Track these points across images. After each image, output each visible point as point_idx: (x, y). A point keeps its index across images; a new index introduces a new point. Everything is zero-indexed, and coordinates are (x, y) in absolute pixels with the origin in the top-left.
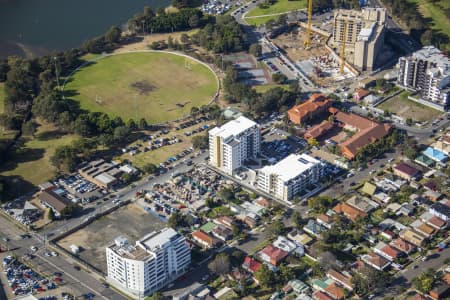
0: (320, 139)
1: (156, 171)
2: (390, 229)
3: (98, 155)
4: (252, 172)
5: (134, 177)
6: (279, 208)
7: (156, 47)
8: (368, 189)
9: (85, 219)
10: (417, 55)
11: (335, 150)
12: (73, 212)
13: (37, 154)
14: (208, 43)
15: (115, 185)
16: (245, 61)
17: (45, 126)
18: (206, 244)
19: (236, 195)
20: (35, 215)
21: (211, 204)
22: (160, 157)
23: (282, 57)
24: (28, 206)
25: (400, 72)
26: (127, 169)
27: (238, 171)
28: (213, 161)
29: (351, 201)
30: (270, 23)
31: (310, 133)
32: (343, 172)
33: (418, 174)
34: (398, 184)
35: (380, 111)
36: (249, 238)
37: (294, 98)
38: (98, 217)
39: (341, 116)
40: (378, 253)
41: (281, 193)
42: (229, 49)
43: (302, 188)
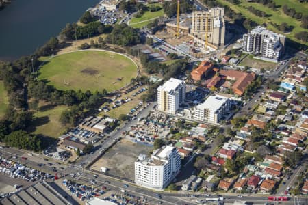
0: (218, 85)
1: (126, 118)
2: (285, 129)
3: (86, 115)
4: (187, 111)
5: (116, 124)
6: (214, 128)
7: (85, 47)
8: (262, 109)
9: (99, 152)
10: (253, 32)
11: (230, 92)
12: (90, 149)
13: (45, 120)
14: (117, 41)
15: (107, 130)
16: (146, 49)
17: (42, 103)
18: (182, 154)
19: (183, 123)
20: (66, 155)
21: (173, 132)
22: (125, 110)
23: (165, 44)
24: (59, 150)
25: (244, 43)
26: (110, 120)
27: (178, 111)
28: (160, 107)
29: (255, 117)
30: (150, 25)
31: (210, 83)
32: (240, 103)
33: (284, 98)
34: (275, 105)
35: (242, 67)
36: (206, 148)
37: (190, 67)
38: (107, 150)
39: (222, 72)
40: (285, 143)
41: (213, 119)
42: (132, 43)
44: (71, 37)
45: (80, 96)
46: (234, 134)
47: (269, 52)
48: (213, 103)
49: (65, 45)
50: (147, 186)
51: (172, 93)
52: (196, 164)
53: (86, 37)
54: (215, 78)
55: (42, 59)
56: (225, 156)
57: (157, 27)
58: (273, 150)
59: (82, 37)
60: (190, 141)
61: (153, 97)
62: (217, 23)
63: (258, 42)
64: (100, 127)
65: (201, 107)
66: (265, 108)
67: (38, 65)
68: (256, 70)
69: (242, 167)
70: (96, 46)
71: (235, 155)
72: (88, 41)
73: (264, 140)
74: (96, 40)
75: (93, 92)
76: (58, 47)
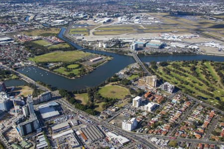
0: (152, 99)
1: (123, 108)
2: (172, 115)
3: (110, 106)
4: (141, 107)
5: (119, 109)
6: (149, 113)
7: (113, 85)
8: (165, 108)
9: (112, 118)
10: (165, 84)
11: (156, 102)
12: (110, 117)
13: (98, 106)
14: (123, 83)
15: (116, 111)
16: (131, 86)
17: (97, 101)
18: (139, 121)
19: (140, 111)
20: (102, 117)
21: (137, 113)
22: (122, 105)
23: (138, 85)
24: (101, 116)
25: (162, 87)
26: (117, 108)
27: (139, 107)
28: (133, 105)
29: (163, 111)
30: (133, 79)
31: (150, 99)
32: (159, 106)
33: (173, 105)
34: (170, 107)
35: (161, 94)
36: (146, 119)
37: (144, 93)
38: (115, 117)
39: (154, 95)
40: (171, 120)
41: (149, 110)
42: (127, 84)
43: (153, 109)
44: (109, 81)
45: (109, 100)
46: (156, 115)
47: (169, 90)
48: (150, 105)
49: (107, 84)
50: (126, 130)
51: (137, 101)
52: (142, 124)
53: (114, 81)
54: (152, 97)
55: (100, 87)
56: (151, 122)
57: (136, 80)
58: (167, 121)
59: (112, 82)
60: (141, 116)
61: (131, 102)
62: (154, 80)
63: (166, 87)
64: (114, 110)
65: (146, 106)
66: (166, 107)
67: (98, 89)
68: (165, 96)
69: (157, 126)
70: (116, 85)
71: (155, 122)
72: (114, 83)
73: (165, 118)
74: (116, 83)
75: (113, 98)
76: (105, 84)
